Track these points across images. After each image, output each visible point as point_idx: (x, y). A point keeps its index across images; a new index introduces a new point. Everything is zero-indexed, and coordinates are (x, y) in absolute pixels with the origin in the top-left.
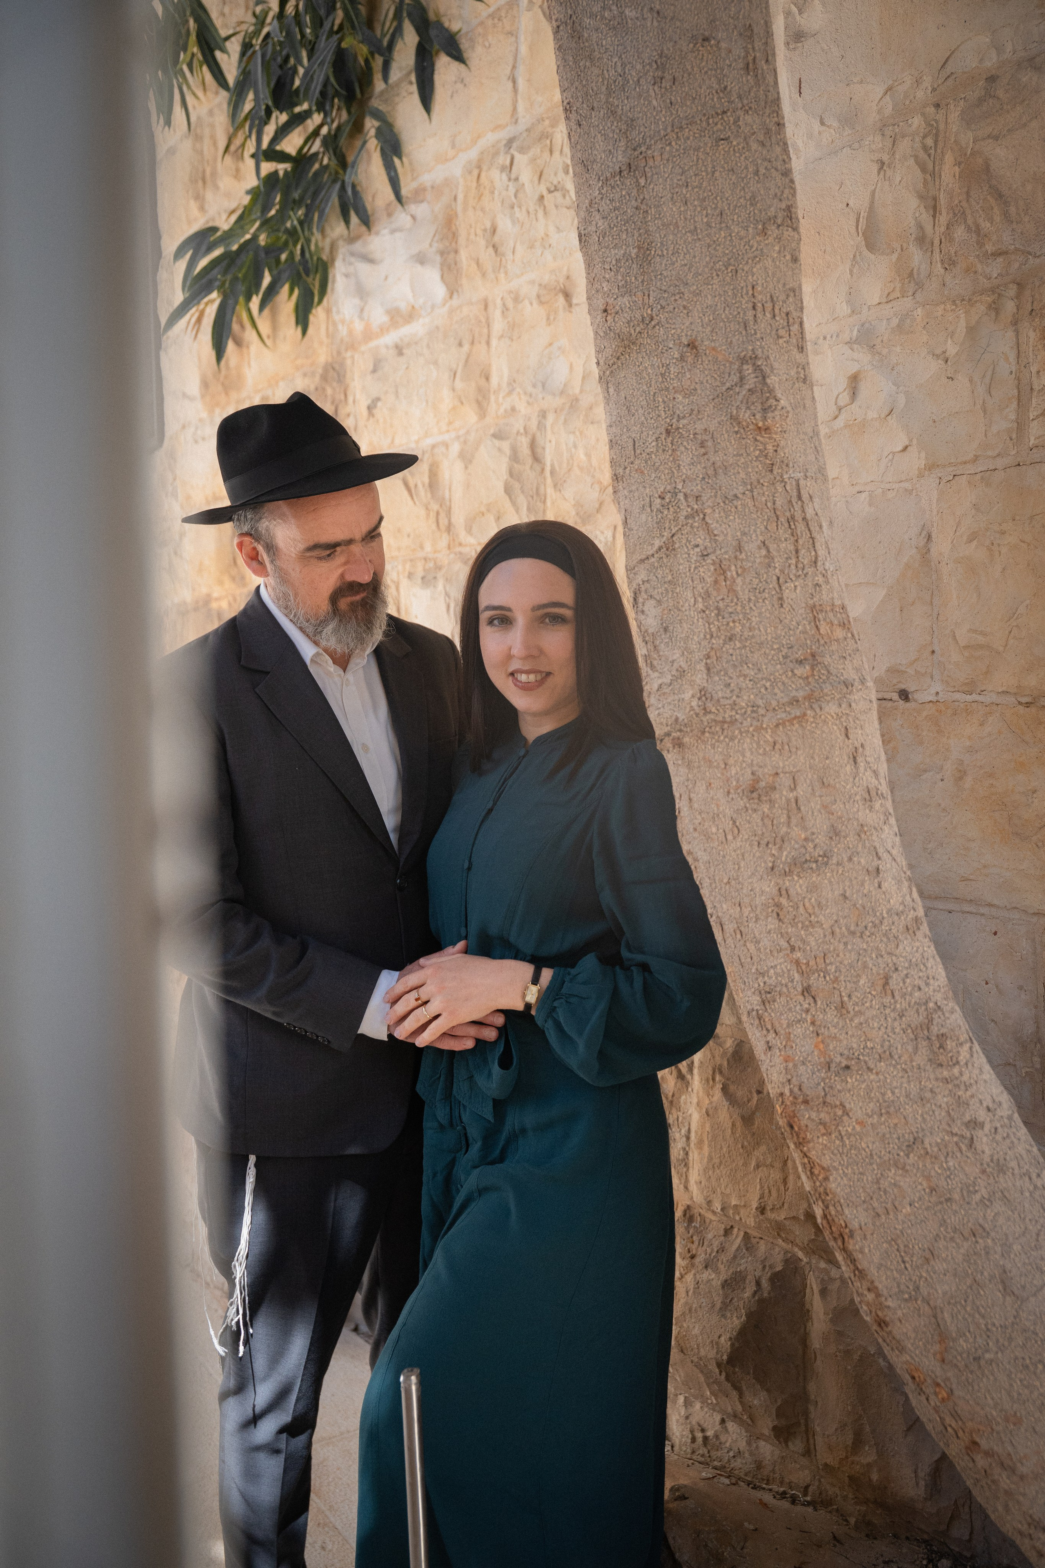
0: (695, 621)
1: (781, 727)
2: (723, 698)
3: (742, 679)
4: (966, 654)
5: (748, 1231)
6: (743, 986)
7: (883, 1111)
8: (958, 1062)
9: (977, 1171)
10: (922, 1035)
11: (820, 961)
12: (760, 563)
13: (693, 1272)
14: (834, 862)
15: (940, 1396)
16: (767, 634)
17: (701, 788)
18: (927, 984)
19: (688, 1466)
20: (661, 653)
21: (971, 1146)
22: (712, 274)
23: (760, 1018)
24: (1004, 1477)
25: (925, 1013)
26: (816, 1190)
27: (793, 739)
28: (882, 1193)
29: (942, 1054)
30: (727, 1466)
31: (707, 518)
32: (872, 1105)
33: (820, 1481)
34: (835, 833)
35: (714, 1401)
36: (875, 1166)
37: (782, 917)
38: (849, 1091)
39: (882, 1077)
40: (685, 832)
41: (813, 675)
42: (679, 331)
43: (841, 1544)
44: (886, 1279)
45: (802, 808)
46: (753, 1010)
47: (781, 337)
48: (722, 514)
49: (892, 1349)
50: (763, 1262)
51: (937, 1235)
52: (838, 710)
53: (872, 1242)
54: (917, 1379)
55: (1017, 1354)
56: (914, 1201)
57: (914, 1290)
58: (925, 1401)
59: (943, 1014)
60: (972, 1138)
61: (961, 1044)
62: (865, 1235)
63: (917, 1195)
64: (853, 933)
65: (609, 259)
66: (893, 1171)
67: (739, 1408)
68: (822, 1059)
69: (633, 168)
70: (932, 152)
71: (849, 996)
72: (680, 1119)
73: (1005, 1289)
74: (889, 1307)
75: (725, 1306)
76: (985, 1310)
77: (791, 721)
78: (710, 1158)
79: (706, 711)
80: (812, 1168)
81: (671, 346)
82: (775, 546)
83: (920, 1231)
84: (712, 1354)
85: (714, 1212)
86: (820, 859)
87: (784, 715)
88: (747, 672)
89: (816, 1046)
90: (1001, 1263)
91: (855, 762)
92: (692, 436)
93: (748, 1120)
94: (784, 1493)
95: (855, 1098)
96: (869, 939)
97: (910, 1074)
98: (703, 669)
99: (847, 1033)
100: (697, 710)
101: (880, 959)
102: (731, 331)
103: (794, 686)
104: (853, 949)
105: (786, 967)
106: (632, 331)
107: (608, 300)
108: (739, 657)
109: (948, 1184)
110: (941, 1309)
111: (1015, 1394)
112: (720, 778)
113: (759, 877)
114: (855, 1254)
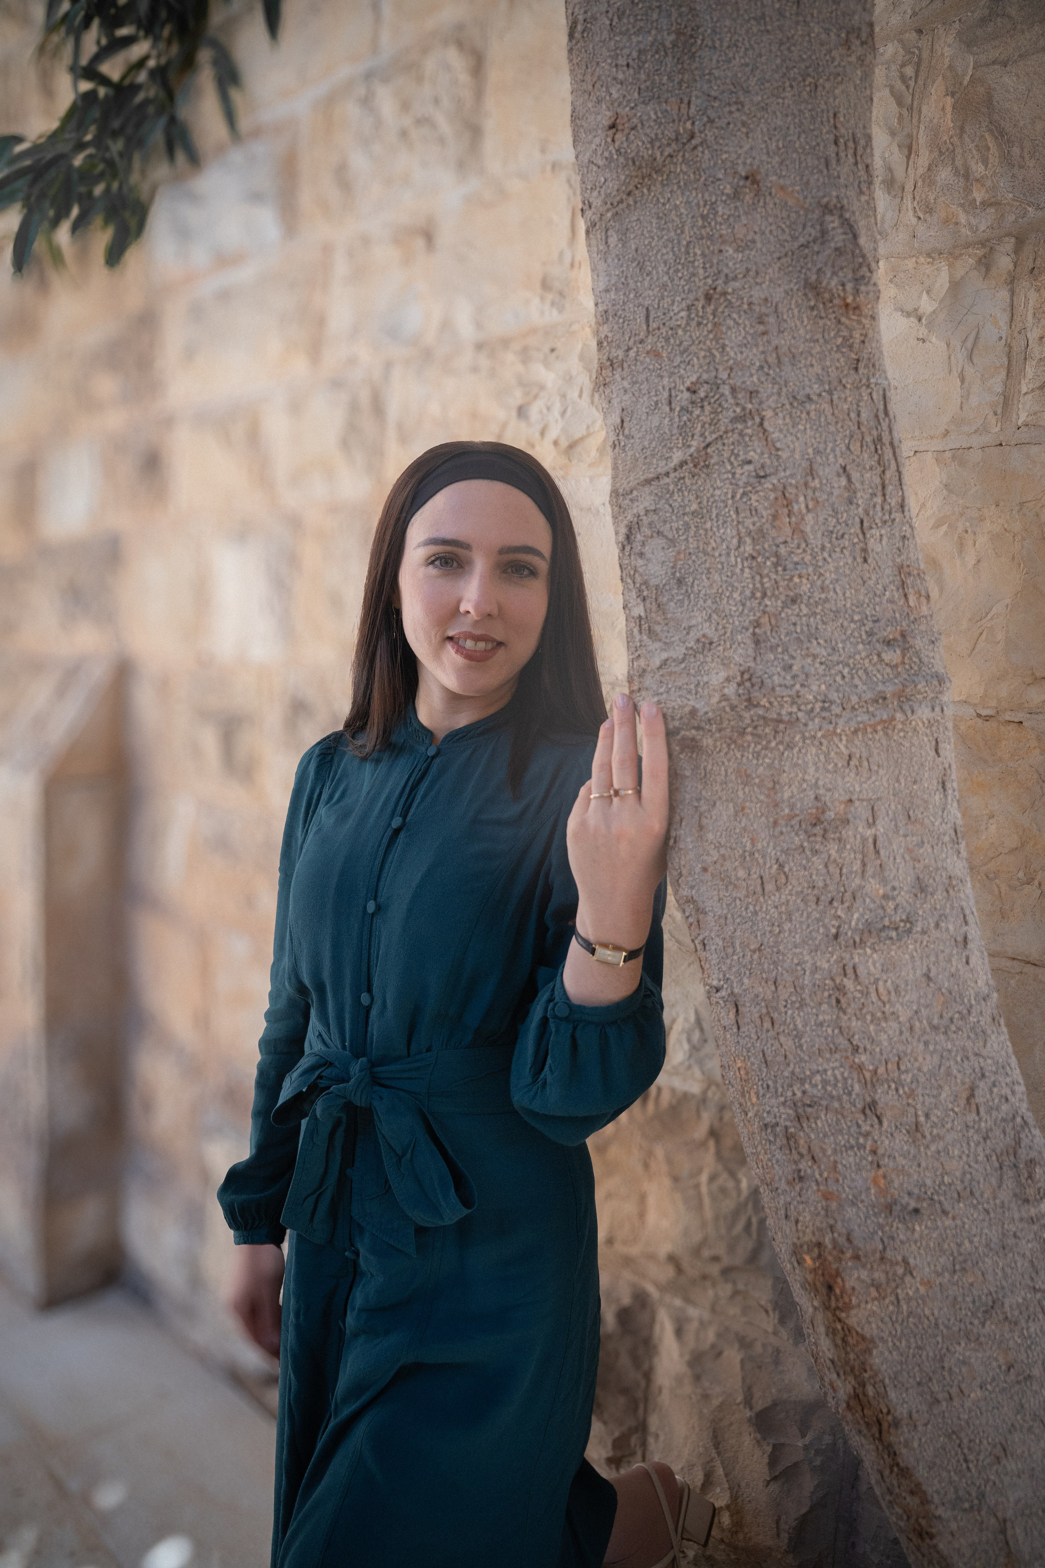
0: (738, 571)
1: (860, 735)
2: (781, 686)
7: (957, 1267)
10: (1008, 1162)
11: (892, 1067)
12: (839, 496)
14: (919, 929)
16: (845, 600)
20: (669, 616)
22: (784, 83)
25: (1012, 1133)
27: (876, 752)
28: (946, 1374)
29: (1029, 1186)
31: (765, 424)
32: (942, 1260)
34: (921, 888)
36: (939, 1339)
37: (843, 1004)
39: (959, 1222)
41: (903, 663)
42: (734, 156)
44: (939, 1481)
45: (882, 852)
48: (788, 420)
51: (1012, 1425)
52: (929, 715)
53: (924, 1435)
56: (986, 1383)
57: (977, 1498)
62: (915, 1426)
63: (991, 1374)
64: (935, 1028)
65: (626, 51)
66: (963, 1345)
68: (881, 1199)
70: (912, 83)
74: (938, 1517)
77: (874, 727)
79: (751, 703)
80: (845, 1336)
81: (721, 176)
82: (858, 475)
83: (990, 1421)
86: (902, 924)
87: (865, 717)
88: (817, 650)
89: (873, 1182)
91: (944, 789)
92: (745, 307)
95: (922, 1251)
96: (954, 1036)
97: (992, 1215)
98: (746, 641)
99: (919, 1165)
100: (735, 700)
101: (966, 1062)
102: (807, 167)
103: (879, 676)
104: (935, 1051)
105: (842, 1074)
106: (658, 154)
107: (619, 110)
108: (805, 629)
109: (1028, 1356)
110: (1012, 1523)
112: (762, 801)
113: (814, 947)
114: (896, 1446)
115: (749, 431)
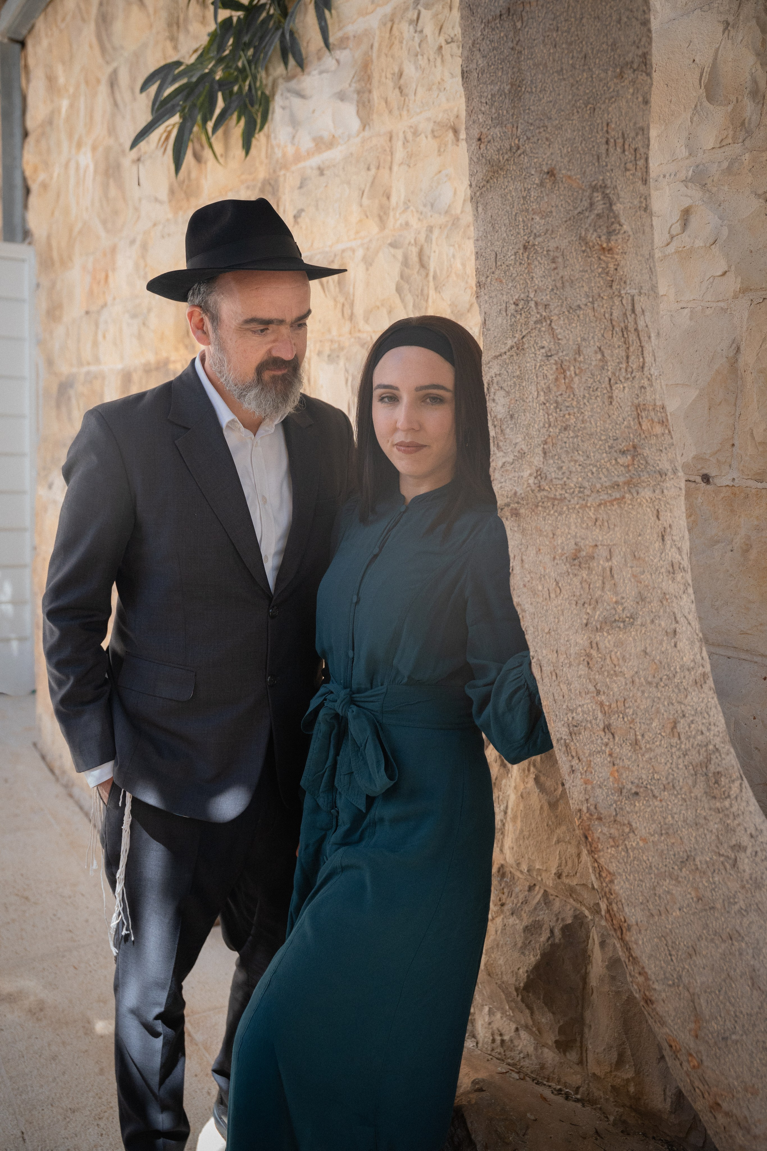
0: (537, 412)
1: (602, 507)
2: (555, 478)
3: (572, 463)
4: (760, 449)
5: (547, 889)
6: (555, 718)
7: (663, 832)
8: (729, 796)
9: (738, 886)
10: (701, 771)
11: (620, 704)
12: (596, 365)
13: (502, 916)
14: (639, 623)
15: (692, 1064)
16: (597, 427)
17: (532, 551)
18: (709, 730)
19: (488, 1060)
20: (507, 437)
21: (734, 866)
22: (573, 110)
23: (567, 746)
24: (740, 1134)
25: (705, 754)
26: (602, 889)
27: (613, 517)
28: (657, 898)
29: (716, 788)
30: (518, 1063)
31: (553, 324)
32: (654, 826)
33: (588, 1085)
34: (641, 599)
35: (512, 1014)
36: (653, 876)
37: (591, 665)
38: (636, 813)
39: (664, 804)
40: (516, 587)
41: (633, 464)
42: (541, 160)
43: (602, 1138)
44: (655, 967)
45: (615, 576)
46: (561, 738)
47: (629, 170)
48: (566, 321)
49: (655, 1022)
50: (556, 915)
51: (700, 936)
52: (652, 495)
53: (645, 936)
54: (674, 1048)
55: (759, 1037)
56: (683, 907)
57: (677, 979)
58: (679, 1066)
59: (720, 755)
60: (736, 860)
61: (733, 781)
62: (640, 930)
63: (686, 902)
64: (650, 683)
65: (485, 94)
66: (668, 881)
67: (530, 1023)
68: (616, 785)
69: (512, 12)
71: (643, 736)
72: (500, 798)
73: (753, 985)
74: (655, 989)
75: (524, 946)
76: (735, 1000)
77: (611, 502)
78: (522, 831)
79: (541, 489)
80: (600, 871)
81: (533, 173)
82: (610, 351)
83: (686, 932)
84: (512, 981)
85: (521, 872)
86: (627, 619)
87: (605, 497)
88: (578, 457)
89: (611, 774)
90: (752, 963)
91: (663, 540)
92: (545, 252)
93: (553, 805)
94: (560, 1090)
95: (641, 820)
96: (663, 689)
97: (688, 803)
98: (541, 452)
99: (638, 766)
100: (533, 488)
101: (671, 706)
102: (585, 162)
103: (616, 472)
104: (649, 697)
105: (592, 707)
106: (501, 158)
107: (482, 130)
108: (571, 445)
109: (712, 896)
110: (698, 995)
111: (755, 1071)
112: (548, 545)
113: (575, 631)
114: (630, 944)
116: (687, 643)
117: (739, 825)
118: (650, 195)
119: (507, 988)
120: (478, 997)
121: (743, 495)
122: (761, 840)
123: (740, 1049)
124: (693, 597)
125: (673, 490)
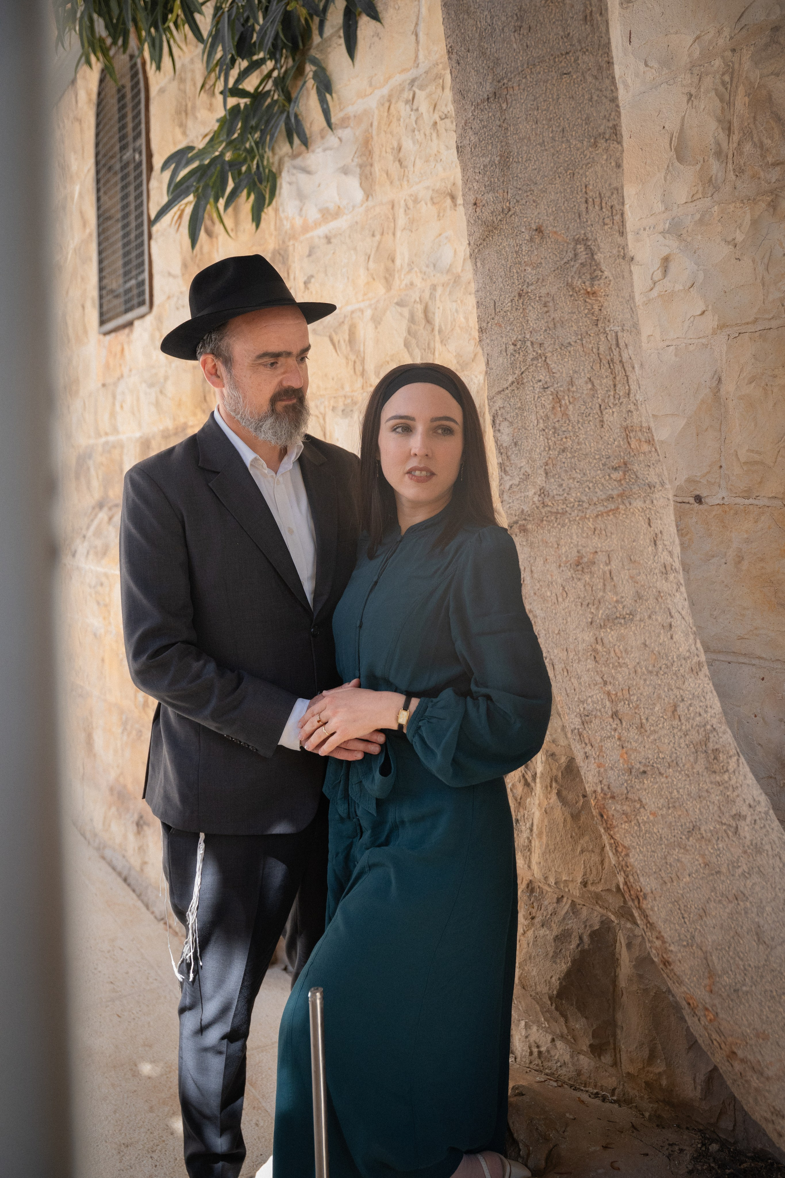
0: (538, 437)
1: (600, 517)
2: (557, 495)
3: (571, 481)
4: (745, 468)
5: (575, 900)
6: (568, 711)
7: (670, 805)
8: (727, 771)
9: (740, 851)
10: (701, 749)
11: (625, 692)
12: (586, 394)
13: (533, 929)
14: (638, 619)
15: (708, 1018)
16: (591, 448)
17: (540, 562)
18: (706, 712)
19: (527, 1072)
20: (512, 462)
21: (736, 833)
22: (555, 176)
23: (580, 734)
24: (755, 1079)
25: (704, 733)
26: (619, 864)
27: (609, 526)
28: (668, 866)
29: (715, 764)
30: (555, 1073)
31: (548, 360)
32: (662, 800)
33: (623, 1085)
34: (639, 597)
35: (547, 1026)
36: (663, 846)
37: (597, 659)
38: (645, 790)
39: (670, 780)
40: (527, 596)
41: (625, 479)
42: (530, 219)
43: (638, 1130)
44: (670, 930)
45: (615, 578)
46: (575, 729)
47: (607, 224)
48: (559, 357)
49: (674, 983)
50: (585, 922)
51: (709, 898)
52: (643, 505)
53: (660, 903)
54: (692, 1005)
55: (767, 987)
56: (692, 873)
57: (690, 939)
58: (697, 1022)
59: (718, 734)
60: (737, 827)
61: (731, 757)
62: (655, 898)
63: (695, 868)
64: (651, 672)
65: (478, 165)
66: (677, 850)
67: (565, 1031)
68: (626, 766)
69: (498, 95)
70: (729, 86)
71: (647, 719)
72: (526, 816)
73: (759, 940)
74: (672, 951)
75: (556, 955)
76: (744, 955)
77: (607, 513)
78: (547, 845)
79: (544, 505)
80: (616, 847)
81: (523, 230)
82: (599, 381)
83: (696, 895)
84: (545, 990)
85: (549, 885)
86: (627, 616)
87: (602, 509)
88: (575, 475)
89: (621, 756)
90: (756, 920)
91: (655, 544)
92: (537, 298)
93: (575, 817)
94: (597, 1093)
95: (649, 796)
96: (663, 677)
97: (691, 778)
98: (543, 473)
99: (645, 747)
100: (538, 504)
101: (671, 692)
102: (568, 220)
103: (610, 487)
104: (650, 684)
105: (600, 697)
106: (495, 219)
107: (477, 196)
108: (569, 465)
109: (718, 861)
110: (711, 953)
111: (764, 1017)
112: (554, 555)
113: (581, 629)
114: (647, 911)
115: (540, 365)
116: (682, 635)
117: (738, 796)
118: (627, 245)
119: (541, 999)
120: (514, 1014)
121: (732, 512)
122: (759, 810)
123: (750, 999)
124: (685, 595)
125: (662, 500)
